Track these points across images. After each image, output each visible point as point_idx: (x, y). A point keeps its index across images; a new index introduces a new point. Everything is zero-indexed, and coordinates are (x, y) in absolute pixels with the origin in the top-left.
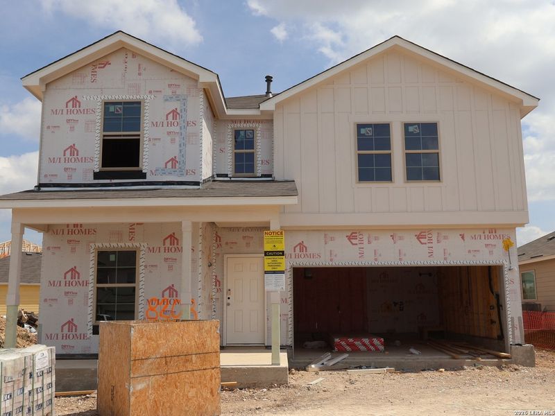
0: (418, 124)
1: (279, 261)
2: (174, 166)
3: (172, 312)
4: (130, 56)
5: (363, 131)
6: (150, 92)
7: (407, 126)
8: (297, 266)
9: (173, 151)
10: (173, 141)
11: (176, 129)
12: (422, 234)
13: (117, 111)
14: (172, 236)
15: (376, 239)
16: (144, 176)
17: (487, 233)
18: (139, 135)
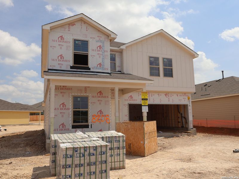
0: (167, 59)
1: (146, 102)
2: (100, 66)
3: (101, 119)
4: (83, 23)
5: (151, 59)
6: (91, 38)
7: (164, 59)
8: (130, 103)
9: (100, 61)
10: (100, 57)
11: (101, 53)
12: (167, 94)
13: (79, 43)
14: (100, 92)
15: (154, 95)
16: (89, 69)
17: (184, 94)
18: (88, 54)
